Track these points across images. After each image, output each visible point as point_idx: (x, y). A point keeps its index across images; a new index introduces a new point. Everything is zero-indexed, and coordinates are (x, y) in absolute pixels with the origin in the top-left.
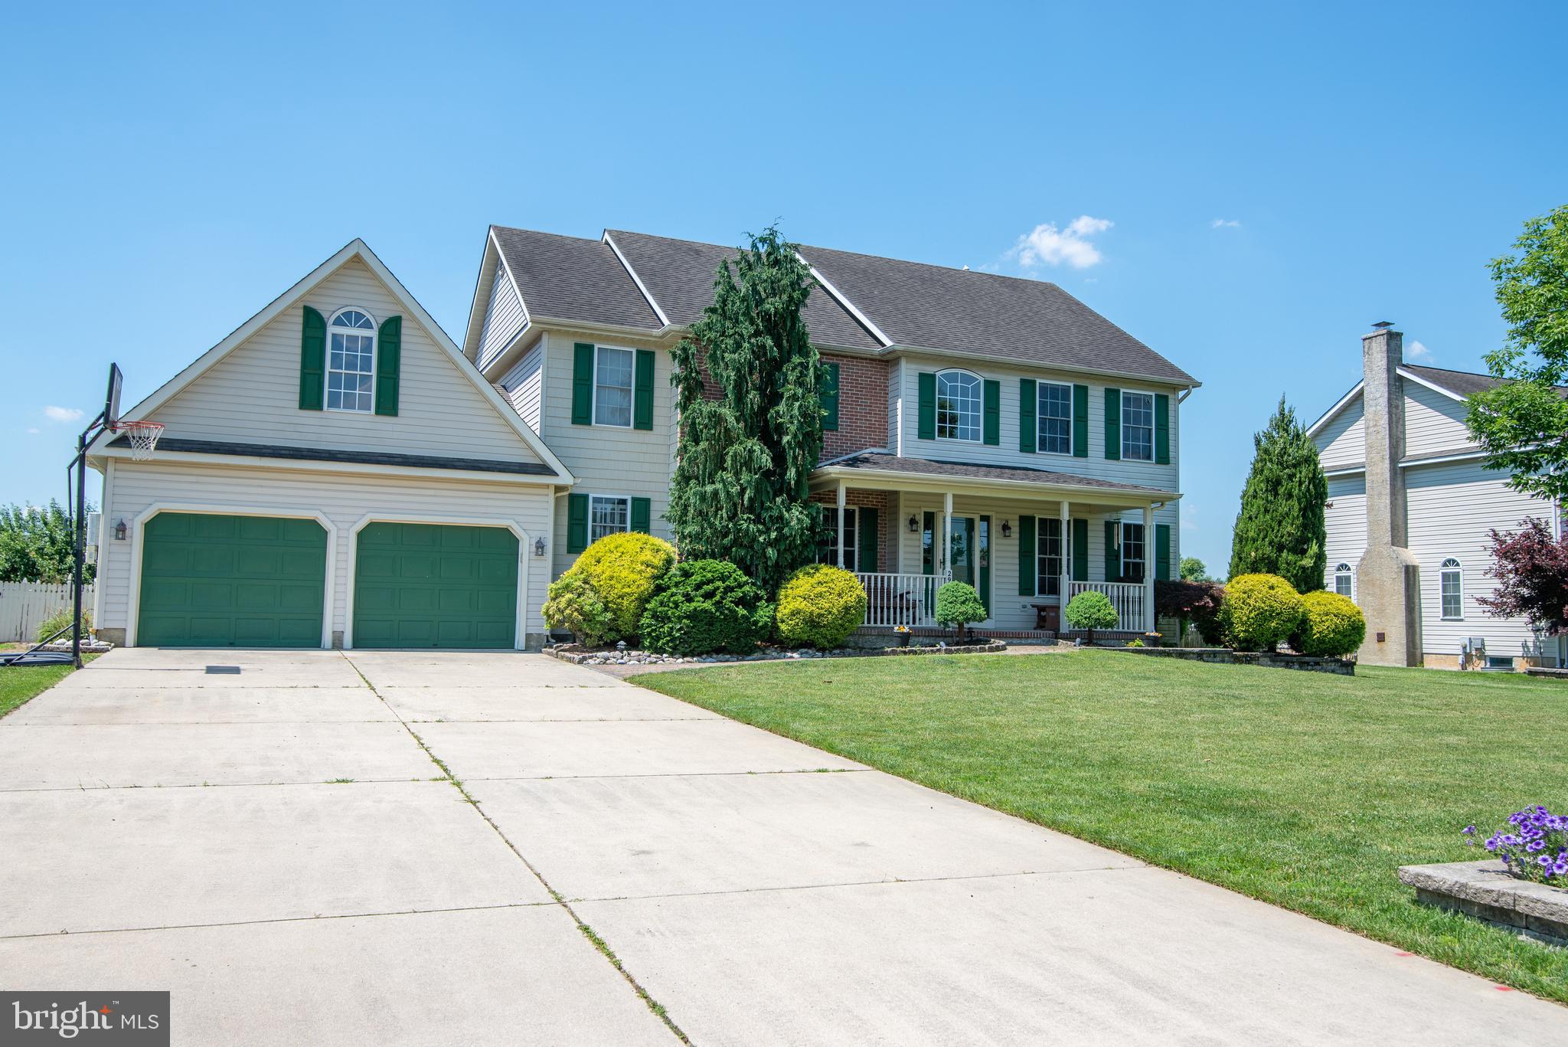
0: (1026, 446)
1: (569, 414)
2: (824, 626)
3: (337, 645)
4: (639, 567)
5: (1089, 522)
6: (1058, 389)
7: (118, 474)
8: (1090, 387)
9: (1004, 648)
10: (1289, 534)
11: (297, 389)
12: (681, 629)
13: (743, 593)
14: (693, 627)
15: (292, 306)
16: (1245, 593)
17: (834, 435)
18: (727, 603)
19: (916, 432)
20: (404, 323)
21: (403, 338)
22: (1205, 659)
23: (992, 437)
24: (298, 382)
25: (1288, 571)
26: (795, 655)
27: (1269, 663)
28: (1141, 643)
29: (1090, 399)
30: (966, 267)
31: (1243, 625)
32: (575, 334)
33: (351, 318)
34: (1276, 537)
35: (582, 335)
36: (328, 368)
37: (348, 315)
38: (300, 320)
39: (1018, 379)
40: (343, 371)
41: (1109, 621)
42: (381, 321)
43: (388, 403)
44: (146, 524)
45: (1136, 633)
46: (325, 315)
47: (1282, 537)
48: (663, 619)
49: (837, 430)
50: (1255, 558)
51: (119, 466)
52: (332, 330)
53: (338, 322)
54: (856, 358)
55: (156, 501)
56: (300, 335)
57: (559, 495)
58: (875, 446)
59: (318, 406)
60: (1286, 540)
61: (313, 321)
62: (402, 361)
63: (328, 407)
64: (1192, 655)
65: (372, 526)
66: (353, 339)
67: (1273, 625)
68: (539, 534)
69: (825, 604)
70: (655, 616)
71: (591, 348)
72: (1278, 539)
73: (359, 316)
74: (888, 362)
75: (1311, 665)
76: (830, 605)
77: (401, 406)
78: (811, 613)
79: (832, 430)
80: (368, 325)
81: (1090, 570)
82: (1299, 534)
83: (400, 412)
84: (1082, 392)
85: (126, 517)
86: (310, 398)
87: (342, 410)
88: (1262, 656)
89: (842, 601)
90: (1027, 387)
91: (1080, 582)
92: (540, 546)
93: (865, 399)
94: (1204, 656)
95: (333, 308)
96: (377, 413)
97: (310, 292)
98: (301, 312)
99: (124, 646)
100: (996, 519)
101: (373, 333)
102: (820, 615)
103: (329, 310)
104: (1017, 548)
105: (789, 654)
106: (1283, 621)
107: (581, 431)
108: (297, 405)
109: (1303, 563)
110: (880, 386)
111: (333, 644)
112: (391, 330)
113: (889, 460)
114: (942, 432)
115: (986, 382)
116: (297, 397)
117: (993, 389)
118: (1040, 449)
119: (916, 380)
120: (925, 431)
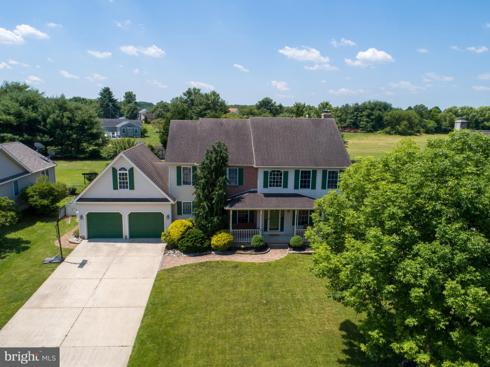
0: (296, 187)
1: (176, 183)
4: (179, 232)
6: (307, 172)
8: (317, 170)
11: (113, 185)
15: (110, 168)
19: (263, 186)
20: (134, 169)
21: (134, 172)
23: (286, 186)
29: (317, 174)
32: (177, 165)
33: (124, 169)
36: (118, 180)
37: (122, 168)
38: (112, 171)
39: (294, 170)
40: (122, 181)
42: (129, 169)
43: (132, 187)
44: (87, 215)
46: (117, 169)
48: (182, 246)
51: (80, 206)
52: (118, 172)
53: (120, 170)
55: (88, 211)
56: (112, 174)
57: (172, 207)
59: (117, 189)
61: (114, 171)
63: (119, 189)
65: (131, 213)
66: (123, 174)
68: (168, 214)
69: (219, 243)
70: (180, 245)
71: (181, 167)
73: (124, 168)
74: (256, 169)
77: (135, 187)
78: (216, 245)
80: (126, 170)
83: (135, 189)
84: (315, 173)
85: (82, 214)
86: (115, 188)
87: (122, 189)
89: (224, 242)
90: (297, 173)
92: (168, 216)
96: (130, 189)
97: (113, 164)
98: (112, 169)
99: (85, 240)
101: (127, 172)
107: (179, 187)
108: (113, 189)
111: (126, 241)
112: (131, 171)
114: (270, 186)
115: (284, 172)
116: (113, 187)
117: (286, 173)
118: (300, 188)
119: (263, 173)
120: (265, 186)
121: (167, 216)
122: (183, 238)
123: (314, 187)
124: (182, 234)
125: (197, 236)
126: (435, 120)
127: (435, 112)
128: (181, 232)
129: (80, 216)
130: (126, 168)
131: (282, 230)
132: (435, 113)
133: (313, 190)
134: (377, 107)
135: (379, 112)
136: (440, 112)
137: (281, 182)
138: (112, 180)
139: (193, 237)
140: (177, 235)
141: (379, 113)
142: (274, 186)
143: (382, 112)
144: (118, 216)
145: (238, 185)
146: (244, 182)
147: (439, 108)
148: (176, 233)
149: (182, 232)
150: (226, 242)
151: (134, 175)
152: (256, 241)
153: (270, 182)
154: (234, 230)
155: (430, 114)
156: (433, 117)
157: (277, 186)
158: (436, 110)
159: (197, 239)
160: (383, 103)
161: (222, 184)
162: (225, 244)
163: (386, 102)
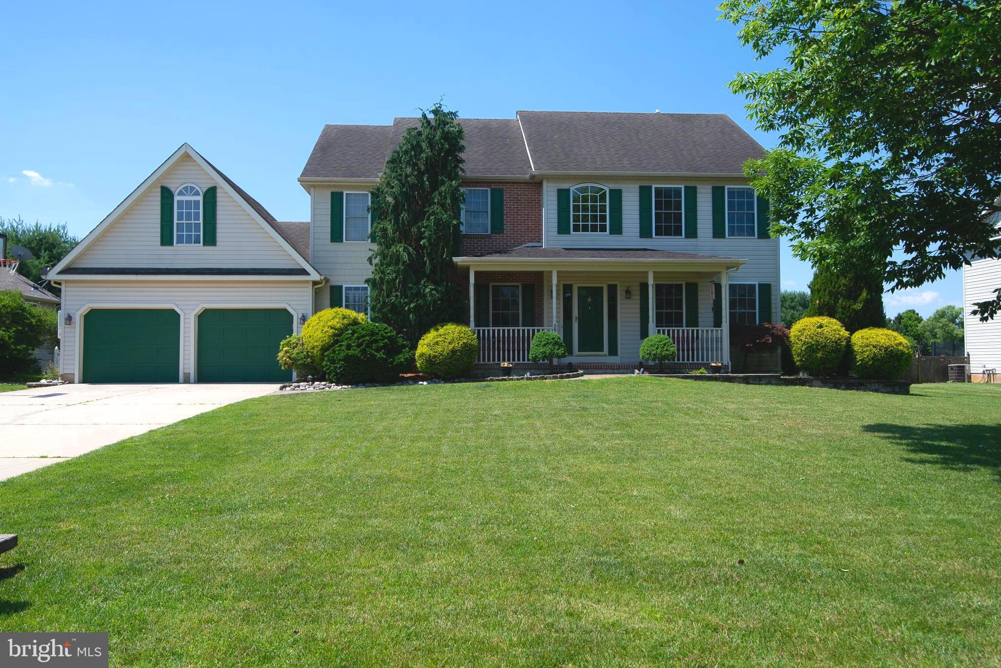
0: (645, 232)
1: (328, 236)
2: (438, 363)
3: (187, 381)
5: (699, 284)
6: (671, 190)
7: (67, 289)
8: (698, 187)
9: (582, 375)
10: (844, 285)
11: (159, 234)
12: (340, 367)
13: (384, 343)
14: (347, 366)
15: (154, 185)
16: (799, 332)
17: (500, 236)
18: (369, 350)
19: (556, 230)
20: (218, 190)
21: (218, 199)
22: (752, 382)
23: (617, 229)
24: (159, 230)
25: (843, 314)
26: (425, 383)
27: (821, 384)
28: (705, 371)
29: (698, 195)
30: (657, 111)
31: (798, 356)
32: (330, 186)
33: (191, 190)
34: (834, 288)
35: (335, 186)
36: (175, 221)
37: (186, 188)
38: (159, 194)
39: (637, 186)
40: (184, 222)
41: (664, 355)
42: (204, 190)
43: (210, 239)
44: (85, 316)
45: (701, 364)
46: (173, 190)
47: (839, 287)
48: (333, 361)
49: (503, 233)
50: (819, 304)
51: (68, 285)
52: (177, 198)
53: (181, 194)
54: (517, 183)
55: (88, 303)
56: (159, 203)
57: (317, 287)
58: (532, 242)
59: (171, 244)
60: (843, 290)
61: (167, 195)
62: (218, 212)
63: (177, 243)
64: (738, 380)
66: (188, 203)
67: (819, 355)
69: (439, 349)
70: (329, 360)
71: (341, 194)
72: (836, 289)
73: (192, 188)
74: (536, 184)
75: (856, 386)
76: (444, 349)
77: (218, 239)
78: (430, 355)
79: (500, 234)
80: (197, 193)
81: (700, 320)
82: (851, 284)
83: (218, 244)
84: (692, 193)
85: (71, 312)
86: (166, 239)
87: (185, 245)
88: (814, 379)
89: (451, 347)
90: (645, 192)
91: (693, 328)
93: (524, 210)
94: (750, 380)
95: (177, 185)
96: (204, 245)
97: (162, 176)
98: (159, 190)
99: (74, 383)
100: (621, 286)
101: (200, 198)
102: (435, 357)
103: (175, 186)
104: (639, 306)
105: (420, 383)
106: (827, 352)
107: (336, 246)
108: (159, 243)
109: (855, 307)
110: (535, 200)
111: (185, 380)
112: (211, 195)
113: (537, 250)
114: (576, 229)
115: (611, 191)
116: (159, 239)
117: (617, 195)
118: (656, 235)
119: (555, 194)
120: (563, 228)
121: (300, 316)
122: (336, 342)
123: (692, 233)
124: (334, 335)
125: (377, 334)
126: (912, 336)
127: (910, 319)
128: (332, 328)
129: (66, 316)
130: (197, 188)
131: (613, 351)
132: (910, 322)
133: (692, 241)
134: (788, 303)
135: (792, 311)
136: (919, 320)
137: (603, 219)
138: (159, 221)
139: (364, 336)
140: (321, 335)
141: (793, 314)
142: (585, 229)
143: (799, 312)
144: (170, 318)
145: (489, 233)
146: (507, 226)
147: (916, 312)
148: (319, 332)
149: (336, 329)
150: (457, 345)
151: (218, 208)
152: (543, 343)
153: (576, 218)
154: (481, 329)
155: (900, 323)
156: (906, 329)
157: (594, 229)
158: (911, 316)
159: (376, 341)
160: (800, 294)
161: (449, 201)
162: (453, 352)
163: (804, 293)
